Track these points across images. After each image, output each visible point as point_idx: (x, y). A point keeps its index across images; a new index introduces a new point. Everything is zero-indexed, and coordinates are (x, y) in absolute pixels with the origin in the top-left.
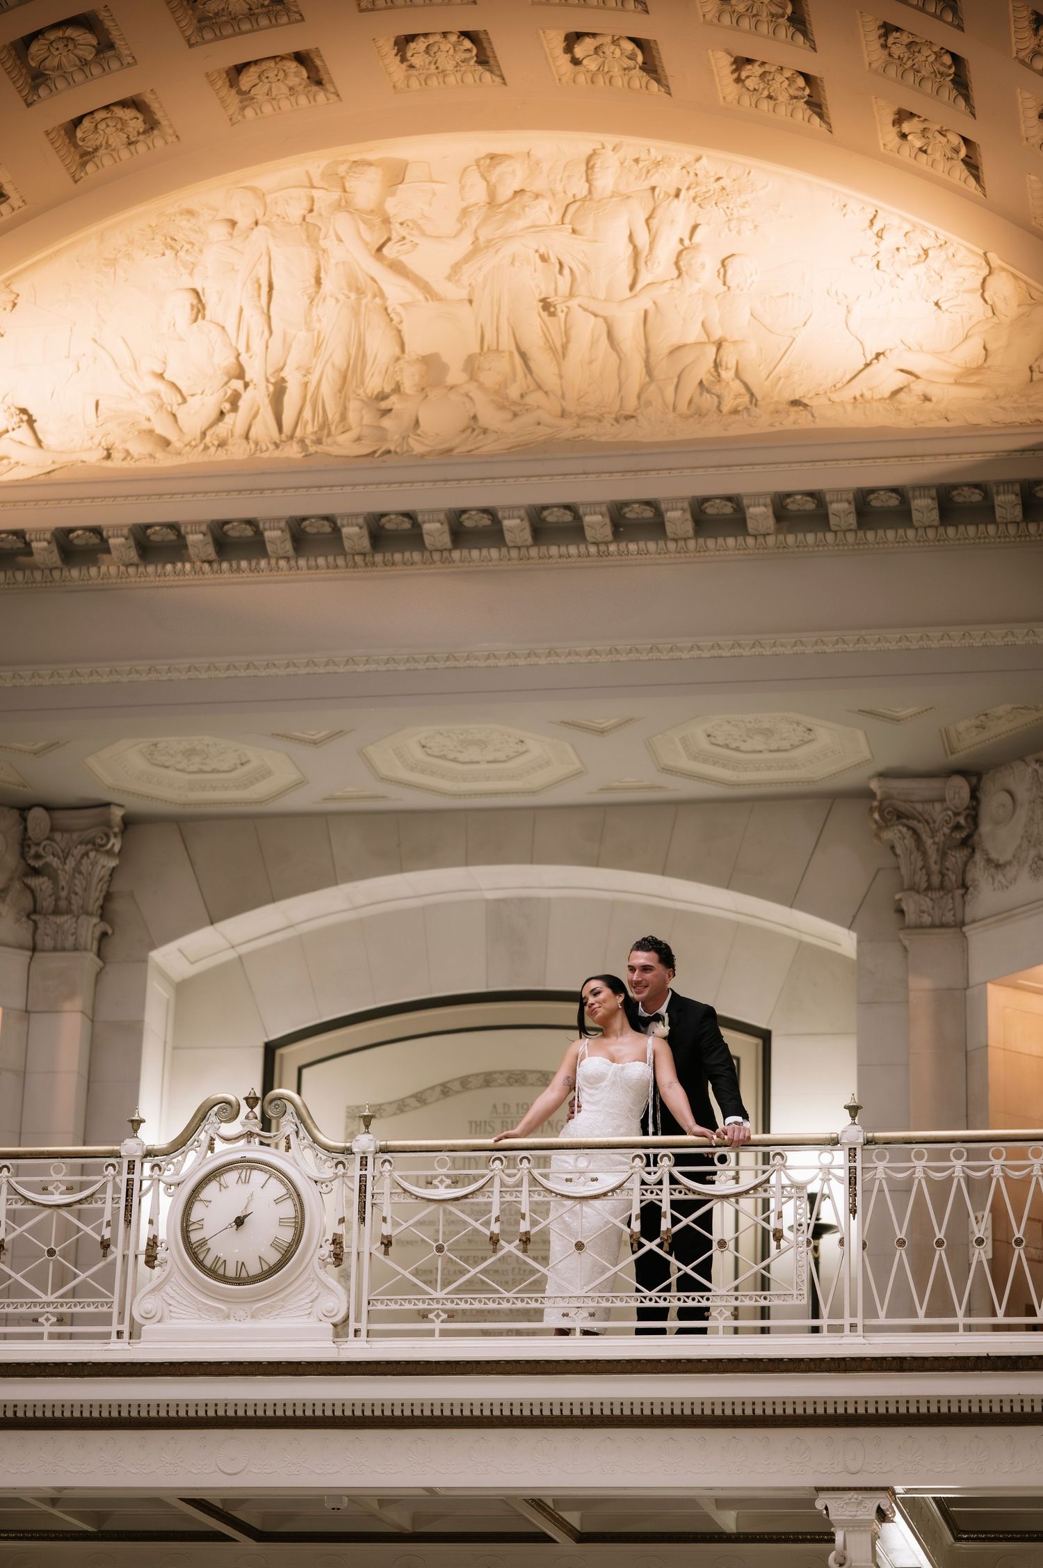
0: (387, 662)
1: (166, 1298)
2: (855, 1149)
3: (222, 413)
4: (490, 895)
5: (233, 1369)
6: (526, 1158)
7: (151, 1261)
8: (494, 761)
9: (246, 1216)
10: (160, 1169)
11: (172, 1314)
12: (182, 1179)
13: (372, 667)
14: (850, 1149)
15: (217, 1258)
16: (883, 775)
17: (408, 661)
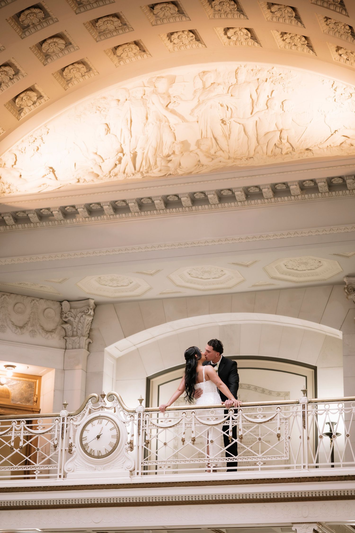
0: (172, 245)
1: (75, 463)
2: (305, 405)
3: (116, 165)
4: (221, 324)
5: (96, 487)
6: (194, 412)
7: (70, 451)
8: (215, 278)
9: (100, 435)
10: (73, 420)
11: (77, 469)
12: (80, 424)
13: (167, 248)
14: (303, 405)
15: (91, 450)
16: (348, 276)
17: (178, 245)
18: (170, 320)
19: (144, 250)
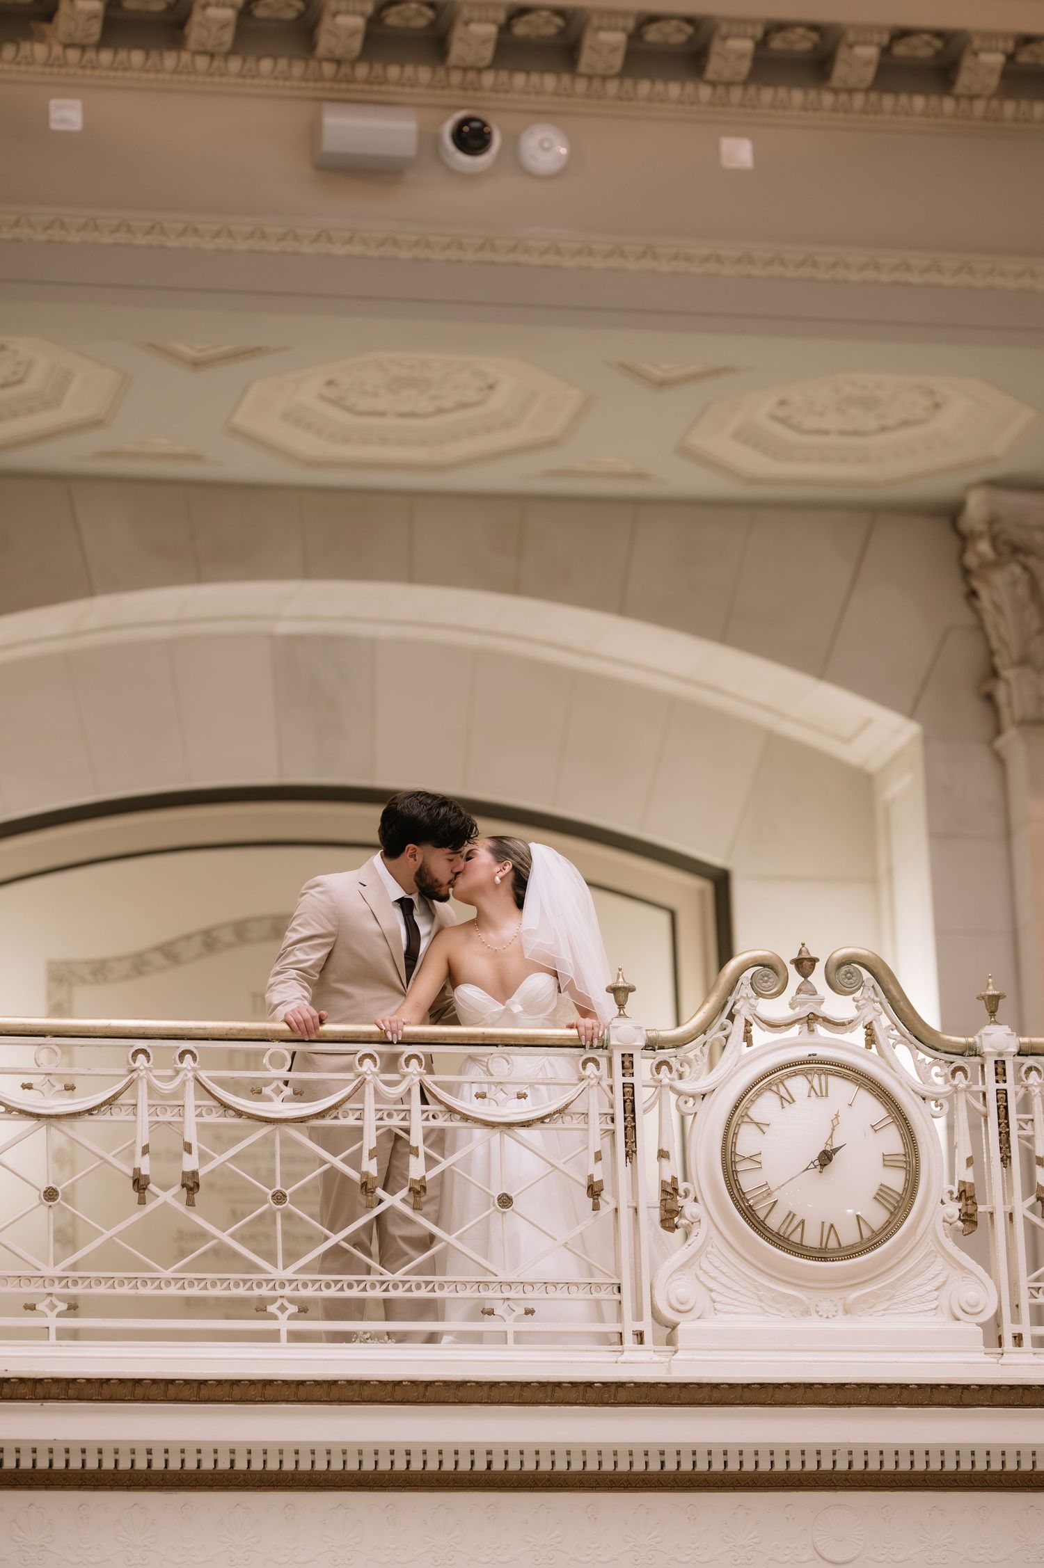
0: (383, 243)
1: (703, 1278)
4: (283, 628)
7: (670, 1216)
8: (412, 415)
9: (835, 1151)
10: (670, 1069)
11: (718, 1306)
12: (712, 1087)
13: (357, 249)
15: (791, 1216)
16: (993, 484)
17: (416, 244)
18: (116, 584)
19: (242, 246)
